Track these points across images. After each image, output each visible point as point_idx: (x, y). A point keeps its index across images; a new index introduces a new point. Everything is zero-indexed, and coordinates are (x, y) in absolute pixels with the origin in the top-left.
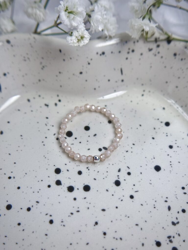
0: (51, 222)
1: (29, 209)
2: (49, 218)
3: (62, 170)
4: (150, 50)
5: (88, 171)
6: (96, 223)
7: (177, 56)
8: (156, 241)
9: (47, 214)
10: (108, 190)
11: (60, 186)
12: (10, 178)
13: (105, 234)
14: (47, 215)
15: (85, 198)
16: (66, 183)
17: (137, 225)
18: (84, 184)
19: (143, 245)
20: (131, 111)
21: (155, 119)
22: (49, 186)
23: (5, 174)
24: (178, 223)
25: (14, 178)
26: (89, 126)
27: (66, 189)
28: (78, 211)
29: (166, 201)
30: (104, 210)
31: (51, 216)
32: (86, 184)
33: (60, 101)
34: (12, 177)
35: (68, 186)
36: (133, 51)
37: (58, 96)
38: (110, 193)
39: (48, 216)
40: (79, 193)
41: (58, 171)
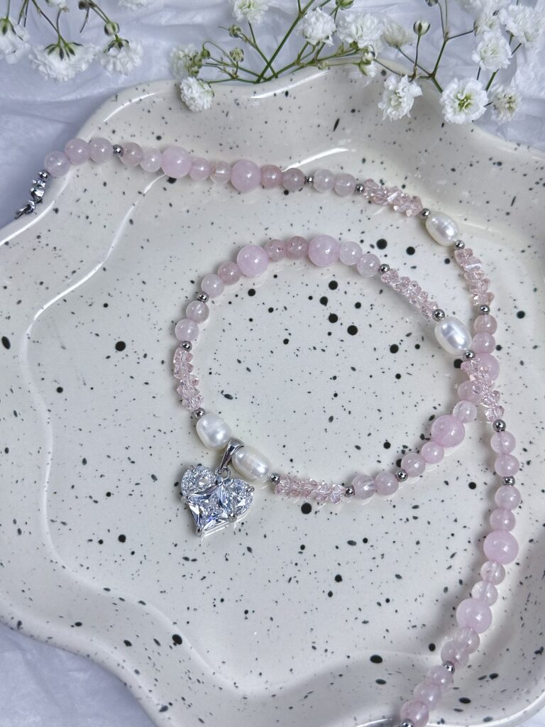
0: (286, 342)
3: (338, 288)
5: (369, 311)
6: (335, 378)
9: (286, 330)
11: (323, 306)
13: (336, 395)
15: (342, 341)
16: (332, 308)
17: (379, 410)
18: (353, 323)
19: (369, 434)
21: (511, 297)
22: (311, 298)
24: (428, 439)
26: (416, 249)
27: (328, 315)
28: (323, 350)
29: (435, 408)
32: (355, 325)
35: (332, 313)
37: (406, 178)
38: (376, 355)
39: (287, 332)
40: (340, 329)
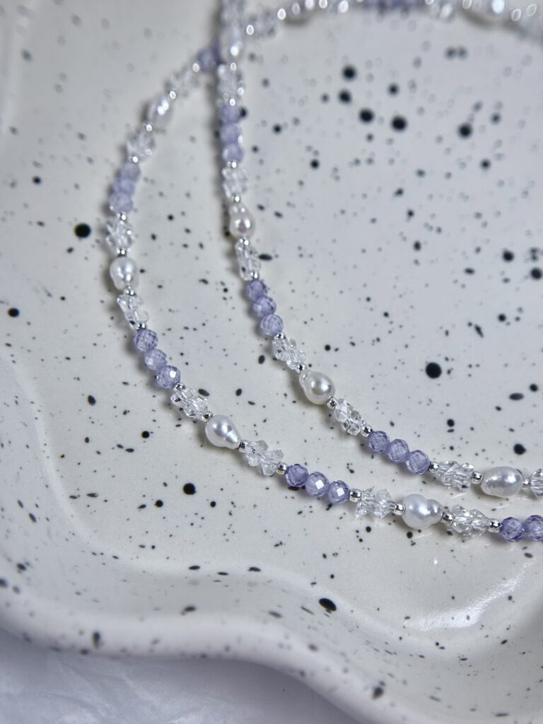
0: (315, 164)
1: (277, 129)
2: (311, 157)
8: (505, 250)
10: (442, 137)
11: (347, 104)
12: (252, 57)
13: (411, 214)
14: (308, 150)
15: (390, 142)
18: (396, 114)
27: (357, 115)
30: (421, 173)
32: (399, 116)
34: (258, 56)
38: (444, 145)
39: (311, 151)
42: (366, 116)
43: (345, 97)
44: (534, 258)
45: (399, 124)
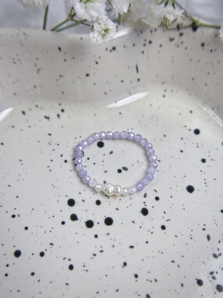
0: (71, 267)
1: (42, 254)
2: (67, 264)
3: (76, 201)
4: (172, 40)
5: (108, 200)
6: (125, 264)
7: (206, 47)
8: (196, 279)
10: (134, 221)
11: (76, 221)
12: (14, 216)
13: (136, 276)
14: (64, 260)
15: (108, 234)
16: (83, 218)
17: (173, 262)
18: (105, 216)
19: (182, 285)
20: (152, 118)
21: (182, 126)
22: (63, 223)
23: (7, 212)
24: (220, 254)
25: (19, 216)
26: (103, 141)
27: (84, 225)
28: (102, 251)
29: (204, 229)
30: (132, 247)
31: (69, 260)
32: (107, 216)
33: (63, 111)
34: (16, 214)
35: (86, 221)
36: (150, 42)
37: (60, 104)
38: (137, 225)
39: (67, 260)
40: (100, 228)
41: (71, 203)
42: (90, 224)
43: (74, 218)
44: (214, 278)
45: (109, 221)
